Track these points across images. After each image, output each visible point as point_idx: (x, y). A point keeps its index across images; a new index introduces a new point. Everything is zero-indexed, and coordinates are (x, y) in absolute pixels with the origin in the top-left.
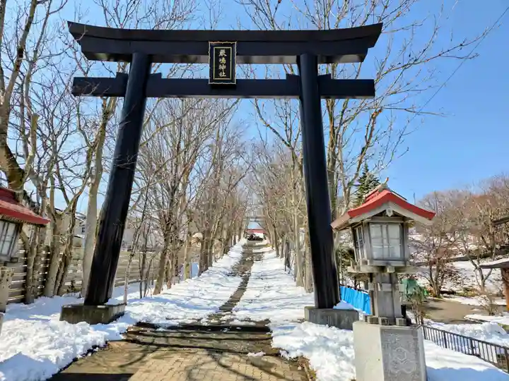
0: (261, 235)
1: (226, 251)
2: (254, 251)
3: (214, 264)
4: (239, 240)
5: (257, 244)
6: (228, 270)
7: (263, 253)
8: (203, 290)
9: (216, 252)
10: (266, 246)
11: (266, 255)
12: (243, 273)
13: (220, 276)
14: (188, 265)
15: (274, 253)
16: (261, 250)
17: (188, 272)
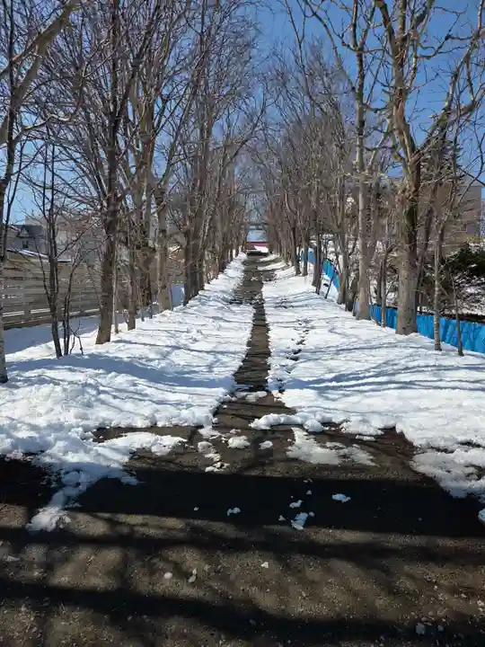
0: (264, 250)
1: (222, 268)
2: (260, 268)
3: (206, 286)
4: (237, 255)
5: (262, 260)
6: (230, 294)
7: (274, 270)
8: (195, 331)
9: (209, 270)
10: (274, 261)
11: (279, 274)
12: (252, 299)
13: (220, 305)
14: (164, 287)
15: (292, 270)
16: (269, 267)
17: (167, 298)
